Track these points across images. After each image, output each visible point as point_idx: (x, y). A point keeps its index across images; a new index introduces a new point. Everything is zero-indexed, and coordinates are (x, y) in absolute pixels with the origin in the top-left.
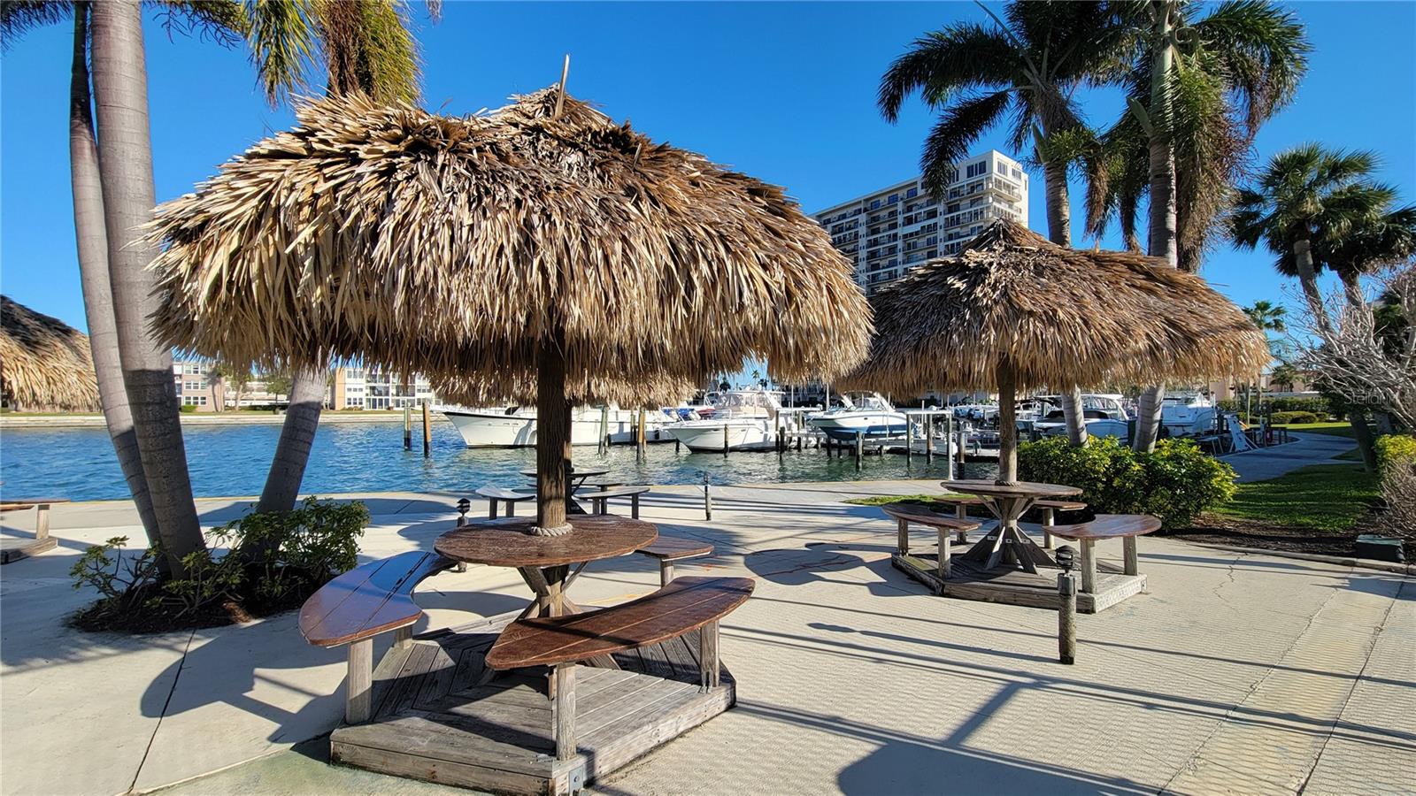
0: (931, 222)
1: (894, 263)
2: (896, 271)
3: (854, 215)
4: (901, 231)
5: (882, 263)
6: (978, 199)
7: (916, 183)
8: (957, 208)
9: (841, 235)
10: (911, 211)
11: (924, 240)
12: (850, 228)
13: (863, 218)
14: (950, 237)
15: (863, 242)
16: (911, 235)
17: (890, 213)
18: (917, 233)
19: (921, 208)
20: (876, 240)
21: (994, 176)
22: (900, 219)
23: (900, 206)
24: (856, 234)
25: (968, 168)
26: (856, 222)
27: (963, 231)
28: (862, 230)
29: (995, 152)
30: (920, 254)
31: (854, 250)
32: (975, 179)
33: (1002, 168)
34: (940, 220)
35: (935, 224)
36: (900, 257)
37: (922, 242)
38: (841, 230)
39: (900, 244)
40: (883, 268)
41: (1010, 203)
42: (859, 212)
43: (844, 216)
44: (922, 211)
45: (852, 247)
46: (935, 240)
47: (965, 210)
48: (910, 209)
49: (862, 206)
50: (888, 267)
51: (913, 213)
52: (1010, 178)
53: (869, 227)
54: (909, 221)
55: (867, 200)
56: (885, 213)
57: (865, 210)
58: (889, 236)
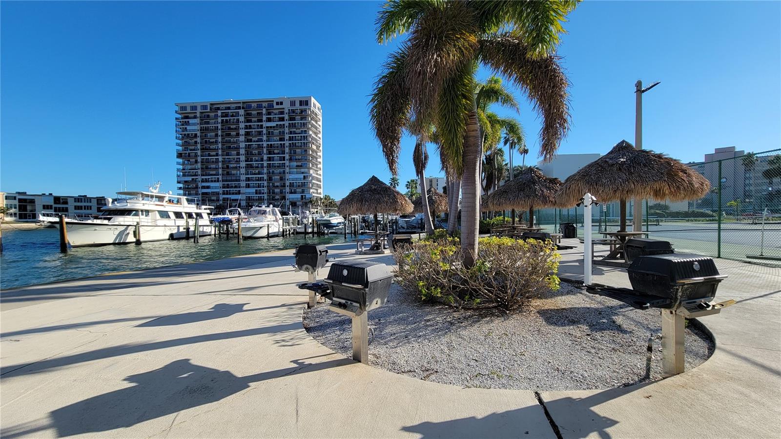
0: (282, 123)
1: (261, 140)
2: (263, 144)
3: (236, 109)
4: (265, 124)
5: (254, 139)
6: (304, 117)
7: (273, 101)
8: (294, 119)
9: (228, 118)
10: (271, 115)
11: (278, 131)
12: (233, 116)
13: (242, 112)
14: (291, 133)
15: (242, 125)
16: (271, 127)
17: (258, 113)
18: (274, 127)
19: (276, 115)
20: (250, 126)
21: (312, 108)
22: (264, 118)
23: (264, 111)
24: (238, 120)
25: (300, 101)
26: (238, 114)
27: (298, 131)
28: (242, 119)
29: (312, 98)
30: (275, 138)
31: (235, 129)
32: (303, 107)
33: (314, 105)
34: (286, 123)
35: (284, 125)
36: (265, 138)
37: (276, 132)
38: (227, 115)
39: (264, 131)
40: (254, 142)
41: (316, 122)
42: (239, 108)
43: (229, 108)
44: (277, 116)
45: (234, 126)
46: (284, 133)
47: (298, 121)
48: (269, 114)
49: (241, 105)
50: (257, 142)
51: (272, 116)
52: (316, 111)
53: (245, 118)
54: (269, 120)
55: (244, 103)
56: (254, 112)
57: (243, 108)
58: (258, 125)
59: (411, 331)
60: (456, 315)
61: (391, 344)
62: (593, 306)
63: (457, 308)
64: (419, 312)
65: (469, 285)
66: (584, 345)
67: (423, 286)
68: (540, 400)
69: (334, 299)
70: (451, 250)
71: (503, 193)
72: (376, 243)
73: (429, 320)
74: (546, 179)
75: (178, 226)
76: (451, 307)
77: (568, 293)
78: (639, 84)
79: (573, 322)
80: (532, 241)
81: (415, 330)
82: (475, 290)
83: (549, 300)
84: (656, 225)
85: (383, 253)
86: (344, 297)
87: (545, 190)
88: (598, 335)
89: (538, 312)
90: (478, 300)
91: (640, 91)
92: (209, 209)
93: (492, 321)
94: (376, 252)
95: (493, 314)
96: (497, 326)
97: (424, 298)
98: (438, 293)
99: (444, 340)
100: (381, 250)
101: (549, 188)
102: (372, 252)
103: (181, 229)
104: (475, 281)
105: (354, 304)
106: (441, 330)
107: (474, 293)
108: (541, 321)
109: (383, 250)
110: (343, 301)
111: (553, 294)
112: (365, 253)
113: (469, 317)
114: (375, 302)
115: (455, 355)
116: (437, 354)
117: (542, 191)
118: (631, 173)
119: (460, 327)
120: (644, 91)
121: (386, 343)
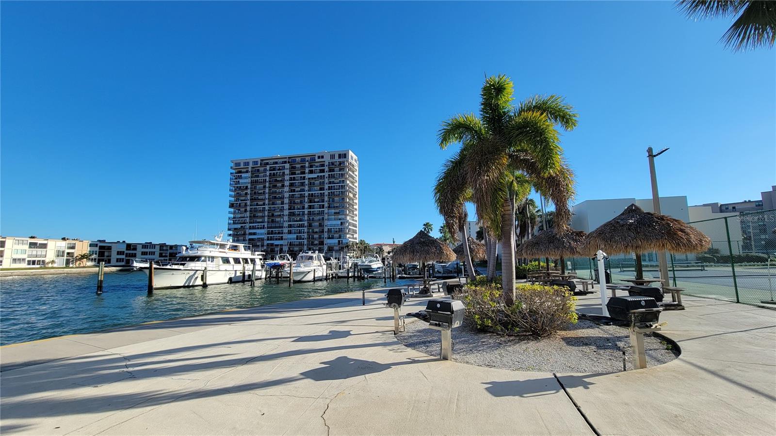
0: (322, 174)
1: (303, 190)
2: (304, 194)
3: (282, 164)
4: (307, 176)
5: (296, 189)
6: (342, 169)
7: (315, 155)
8: (333, 171)
9: (275, 172)
10: (312, 167)
11: (318, 182)
12: (279, 169)
13: (287, 166)
14: (330, 183)
15: (287, 177)
16: (312, 178)
17: (301, 166)
18: (315, 178)
19: (317, 167)
20: (294, 178)
21: (349, 161)
22: (307, 170)
23: (307, 164)
24: (284, 173)
25: (339, 154)
26: (284, 168)
27: (336, 181)
28: (287, 172)
29: (350, 151)
30: (316, 188)
31: (281, 181)
32: (341, 160)
33: (352, 158)
34: (326, 174)
35: (324, 176)
36: (307, 188)
37: (317, 182)
38: (274, 169)
39: (307, 182)
40: (297, 192)
41: (353, 172)
42: (285, 162)
43: (276, 163)
44: (318, 168)
45: (280, 179)
46: (324, 182)
47: (337, 172)
48: (311, 166)
49: (287, 160)
50: (299, 191)
51: (314, 169)
52: (353, 162)
53: (290, 171)
54: (311, 172)
55: (289, 158)
56: (298, 166)
57: (289, 162)
58: (301, 177)
59: (473, 347)
60: (503, 339)
61: (462, 354)
62: (605, 336)
63: (503, 335)
64: (476, 337)
65: (510, 318)
66: (590, 357)
67: (478, 318)
68: (555, 376)
69: (431, 321)
70: (497, 293)
71: (535, 244)
72: (425, 287)
73: (484, 342)
74: (573, 232)
75: (236, 271)
76: (498, 334)
77: (588, 327)
78: (650, 150)
79: (586, 344)
80: (555, 287)
81: (475, 347)
82: (514, 321)
83: (572, 332)
84: (702, 270)
85: (432, 296)
86: (438, 320)
87: (572, 242)
88: (602, 352)
89: (562, 338)
90: (518, 329)
91: (651, 156)
92: (261, 255)
93: (528, 343)
94: (426, 295)
95: (529, 339)
96: (532, 345)
97: (479, 327)
98: (489, 323)
99: (496, 352)
100: (429, 294)
101: (576, 241)
102: (422, 295)
103: (238, 274)
104: (514, 316)
105: (444, 324)
106: (493, 347)
107: (515, 324)
108: (563, 343)
109: (432, 294)
110: (437, 323)
111: (575, 327)
112: (416, 297)
113: (512, 340)
114: (456, 323)
115: (505, 359)
116: (494, 359)
117: (570, 243)
118: (638, 233)
119: (506, 346)
120: (655, 156)
121: (459, 353)
